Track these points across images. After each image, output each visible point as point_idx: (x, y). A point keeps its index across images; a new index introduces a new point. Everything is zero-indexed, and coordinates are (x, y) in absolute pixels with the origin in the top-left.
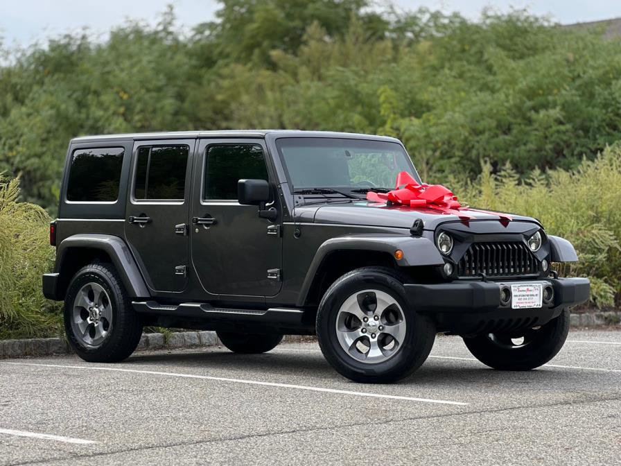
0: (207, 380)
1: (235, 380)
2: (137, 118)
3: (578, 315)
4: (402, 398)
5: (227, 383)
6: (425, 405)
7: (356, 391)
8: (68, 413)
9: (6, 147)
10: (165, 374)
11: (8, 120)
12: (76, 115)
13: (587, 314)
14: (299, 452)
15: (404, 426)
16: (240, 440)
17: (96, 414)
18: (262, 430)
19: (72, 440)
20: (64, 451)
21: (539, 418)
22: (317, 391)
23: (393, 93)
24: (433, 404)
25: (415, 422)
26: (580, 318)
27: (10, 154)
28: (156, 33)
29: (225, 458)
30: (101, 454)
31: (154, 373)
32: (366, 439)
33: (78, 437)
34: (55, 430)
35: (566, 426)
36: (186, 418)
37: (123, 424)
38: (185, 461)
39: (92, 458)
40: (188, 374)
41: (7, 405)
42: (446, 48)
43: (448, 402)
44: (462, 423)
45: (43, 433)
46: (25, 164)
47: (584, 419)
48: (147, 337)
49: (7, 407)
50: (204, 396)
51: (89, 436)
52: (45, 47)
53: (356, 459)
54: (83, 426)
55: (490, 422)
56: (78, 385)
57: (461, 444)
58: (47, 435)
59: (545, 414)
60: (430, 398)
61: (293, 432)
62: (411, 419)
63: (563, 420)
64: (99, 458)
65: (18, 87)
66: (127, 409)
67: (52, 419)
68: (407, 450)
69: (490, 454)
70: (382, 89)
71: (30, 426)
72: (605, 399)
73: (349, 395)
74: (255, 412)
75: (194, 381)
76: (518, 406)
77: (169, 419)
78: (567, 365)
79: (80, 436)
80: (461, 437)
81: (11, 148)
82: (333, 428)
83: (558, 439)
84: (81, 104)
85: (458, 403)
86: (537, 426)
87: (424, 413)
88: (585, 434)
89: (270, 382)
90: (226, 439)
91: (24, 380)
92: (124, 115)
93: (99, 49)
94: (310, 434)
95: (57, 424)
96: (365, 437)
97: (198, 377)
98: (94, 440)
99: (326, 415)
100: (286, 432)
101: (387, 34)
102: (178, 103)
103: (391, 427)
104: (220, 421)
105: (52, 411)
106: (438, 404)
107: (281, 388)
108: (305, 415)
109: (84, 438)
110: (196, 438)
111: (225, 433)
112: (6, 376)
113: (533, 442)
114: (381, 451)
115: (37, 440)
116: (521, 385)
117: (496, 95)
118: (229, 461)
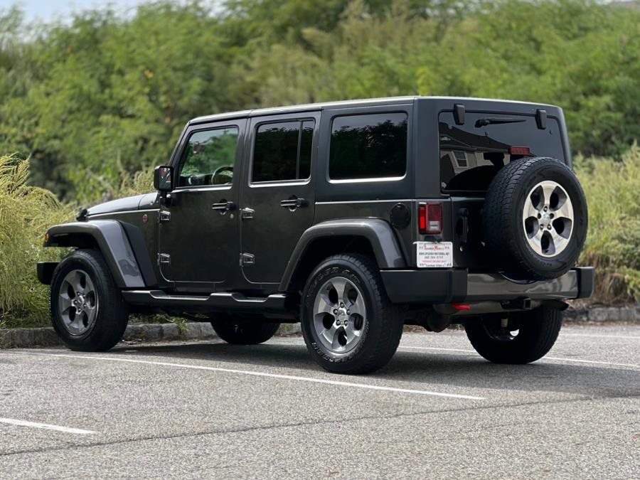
0: (218, 372)
1: (247, 372)
2: (162, 98)
3: (617, 309)
4: (417, 392)
5: (238, 375)
6: (440, 399)
7: (371, 384)
8: (70, 403)
9: (25, 129)
10: (175, 365)
11: (26, 100)
12: (99, 96)
13: (627, 308)
14: (301, 445)
15: (414, 419)
16: (243, 432)
17: (99, 405)
18: (267, 422)
19: (70, 430)
20: (61, 441)
21: (555, 413)
22: (330, 384)
23: (432, 75)
24: (448, 398)
25: (426, 416)
26: (620, 312)
27: (29, 136)
28: (186, 8)
29: (225, 450)
30: (99, 444)
31: (165, 364)
32: (372, 432)
33: (78, 427)
34: (55, 420)
35: (582, 421)
36: (190, 410)
37: (125, 415)
38: (184, 452)
39: (89, 448)
40: (199, 365)
41: (9, 394)
42: (493, 26)
43: (463, 397)
44: (474, 418)
45: (42, 423)
46: (45, 146)
47: (602, 415)
48: (161, 327)
49: (9, 396)
50: (213, 388)
51: (89, 426)
52: (69, 22)
53: (359, 452)
54: (84, 416)
55: (504, 416)
56: (84, 375)
57: (470, 439)
58: (46, 425)
59: (562, 410)
60: (446, 392)
61: (299, 424)
62: (422, 413)
63: (580, 416)
64: (96, 449)
65: (39, 64)
66: (132, 400)
67: (54, 409)
68: (413, 444)
69: (498, 448)
70: (420, 71)
71: (30, 416)
72: (629, 395)
73: (363, 389)
74: (263, 404)
75: (204, 372)
76: (537, 401)
77: (173, 411)
78: (595, 360)
79: (80, 427)
80: (471, 431)
81: (30, 130)
82: (341, 422)
83: (571, 435)
84: (104, 85)
85: (474, 398)
86: (551, 421)
87: (437, 407)
88: (600, 430)
89: (283, 374)
90: (228, 431)
91: (29, 369)
92: (149, 95)
93: (126, 25)
94: (316, 427)
95: (58, 414)
96: (372, 430)
97: (209, 368)
98: (93, 430)
99: (335, 408)
100: (292, 425)
101: (429, 11)
102: (206, 83)
103: (400, 421)
104: (225, 413)
105: (54, 400)
106: (452, 399)
107: (293, 381)
108: (313, 408)
109: (83, 428)
110: (198, 430)
111: (229, 425)
112: (12, 365)
113: (545, 437)
114: (386, 445)
115: (36, 429)
116: (543, 380)
117: (543, 78)
118: (229, 453)
